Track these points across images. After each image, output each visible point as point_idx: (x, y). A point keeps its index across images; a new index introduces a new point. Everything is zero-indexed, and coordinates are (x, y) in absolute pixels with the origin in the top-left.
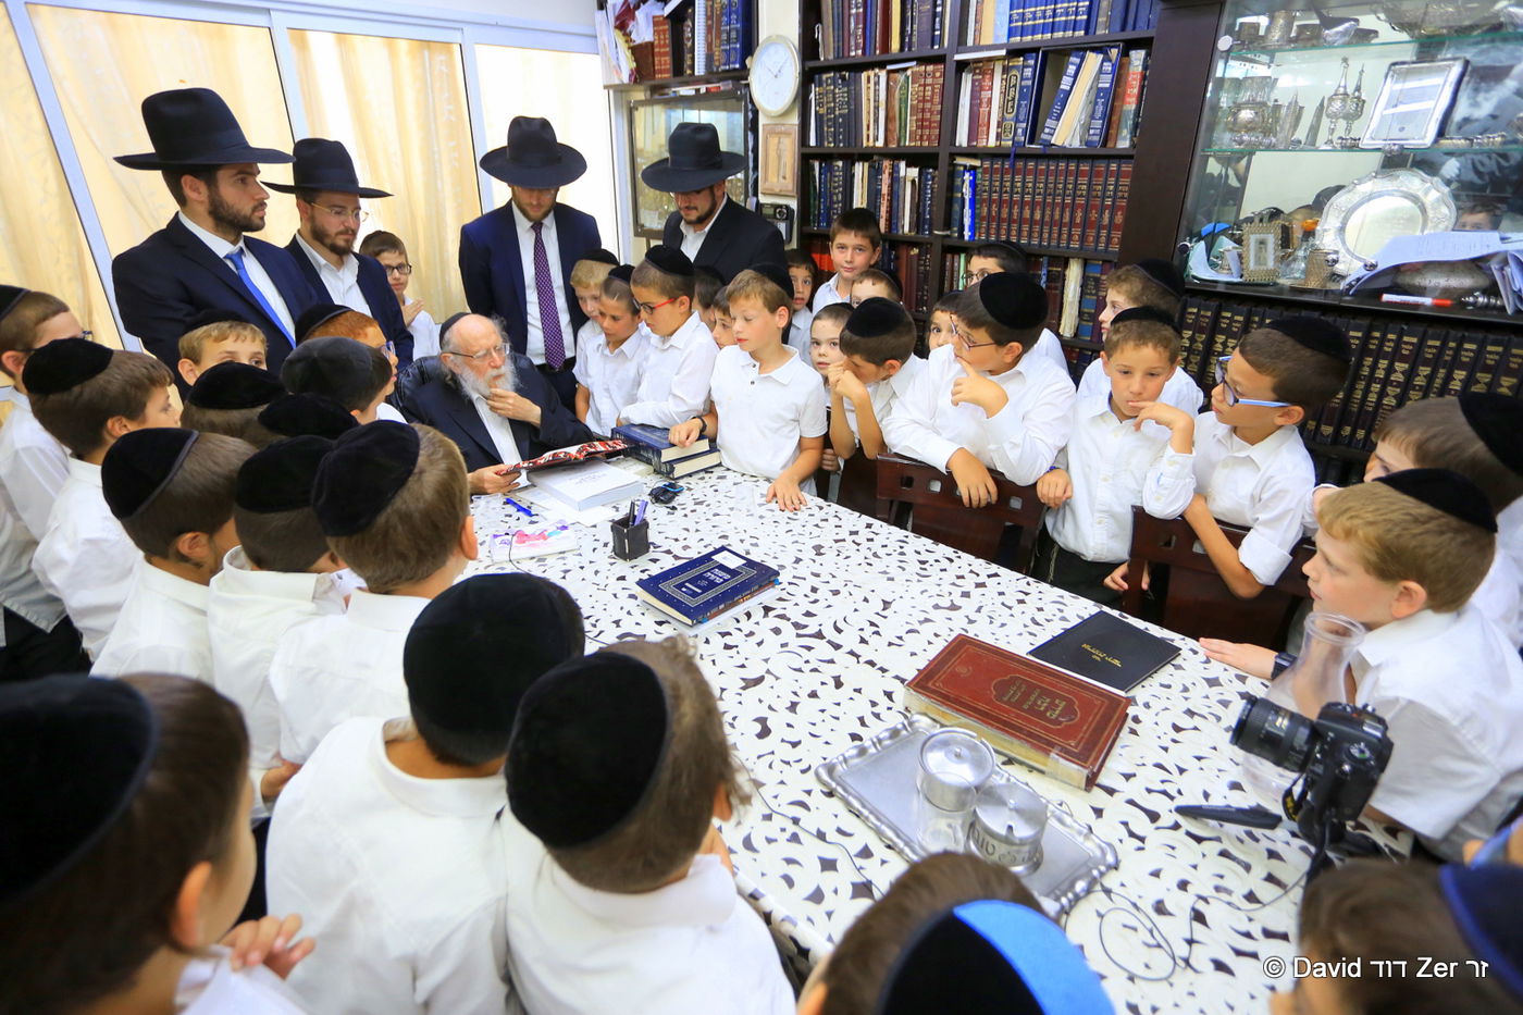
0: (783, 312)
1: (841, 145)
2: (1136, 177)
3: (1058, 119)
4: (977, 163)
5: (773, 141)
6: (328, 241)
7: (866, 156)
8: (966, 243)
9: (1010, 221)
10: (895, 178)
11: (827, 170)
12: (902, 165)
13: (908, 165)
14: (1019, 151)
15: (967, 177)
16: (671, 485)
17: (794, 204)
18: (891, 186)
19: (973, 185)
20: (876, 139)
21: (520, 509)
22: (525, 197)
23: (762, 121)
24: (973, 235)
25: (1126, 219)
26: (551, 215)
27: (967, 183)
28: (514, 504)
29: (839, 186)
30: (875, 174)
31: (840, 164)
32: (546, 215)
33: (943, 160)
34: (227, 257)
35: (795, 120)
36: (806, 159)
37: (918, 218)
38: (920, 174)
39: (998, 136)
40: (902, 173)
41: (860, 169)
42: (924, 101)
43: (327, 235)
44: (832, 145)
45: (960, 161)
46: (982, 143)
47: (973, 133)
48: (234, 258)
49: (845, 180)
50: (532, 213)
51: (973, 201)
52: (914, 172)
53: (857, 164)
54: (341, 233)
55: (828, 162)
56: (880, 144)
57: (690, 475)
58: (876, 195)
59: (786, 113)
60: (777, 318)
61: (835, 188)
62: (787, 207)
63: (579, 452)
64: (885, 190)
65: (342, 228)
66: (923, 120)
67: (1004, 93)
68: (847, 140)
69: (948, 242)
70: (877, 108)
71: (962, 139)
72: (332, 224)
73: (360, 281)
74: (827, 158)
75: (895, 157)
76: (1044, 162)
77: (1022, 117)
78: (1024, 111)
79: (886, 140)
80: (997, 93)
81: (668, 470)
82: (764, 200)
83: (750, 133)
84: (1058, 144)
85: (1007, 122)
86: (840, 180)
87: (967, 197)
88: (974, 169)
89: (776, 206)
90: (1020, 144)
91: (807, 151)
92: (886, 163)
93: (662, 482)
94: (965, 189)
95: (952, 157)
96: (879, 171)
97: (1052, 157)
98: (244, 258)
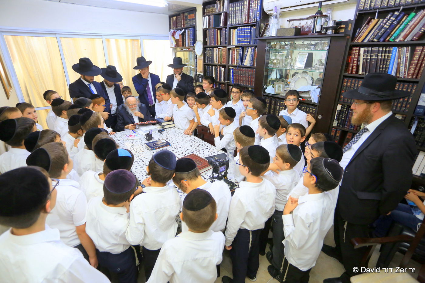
2: (256, 72)
3: (245, 60)
4: (233, 68)
5: (199, 61)
7: (215, 65)
9: (239, 80)
10: (220, 70)
11: (209, 68)
12: (221, 67)
13: (222, 68)
14: (239, 66)
15: (232, 70)
16: (163, 130)
17: (202, 74)
18: (219, 71)
19: (233, 72)
20: (216, 62)
21: (134, 132)
23: (197, 57)
24: (233, 82)
25: (255, 80)
27: (232, 72)
28: (133, 131)
30: (216, 69)
31: (211, 66)
33: (227, 67)
34: (88, 85)
35: (202, 57)
36: (205, 65)
37: (224, 78)
38: (224, 69)
39: (236, 63)
40: (221, 69)
41: (214, 68)
42: (224, 55)
44: (209, 63)
45: (230, 67)
46: (234, 64)
47: (232, 62)
49: (212, 70)
51: (233, 75)
52: (223, 69)
57: (168, 128)
59: (201, 56)
62: (201, 75)
63: (147, 122)
64: (218, 72)
66: (224, 59)
67: (237, 54)
68: (212, 63)
69: (229, 84)
70: (216, 56)
71: (230, 63)
73: (114, 90)
74: (209, 65)
76: (244, 68)
77: (240, 59)
78: (240, 58)
79: (218, 63)
80: (236, 54)
81: (163, 127)
82: (198, 73)
83: (195, 59)
84: (245, 65)
85: (237, 60)
86: (211, 70)
87: (232, 75)
88: (233, 69)
89: (199, 75)
90: (240, 65)
91: (205, 63)
92: (218, 67)
93: (161, 129)
94: (231, 73)
95: (229, 66)
96: (217, 68)
97: (244, 67)
98: (91, 85)
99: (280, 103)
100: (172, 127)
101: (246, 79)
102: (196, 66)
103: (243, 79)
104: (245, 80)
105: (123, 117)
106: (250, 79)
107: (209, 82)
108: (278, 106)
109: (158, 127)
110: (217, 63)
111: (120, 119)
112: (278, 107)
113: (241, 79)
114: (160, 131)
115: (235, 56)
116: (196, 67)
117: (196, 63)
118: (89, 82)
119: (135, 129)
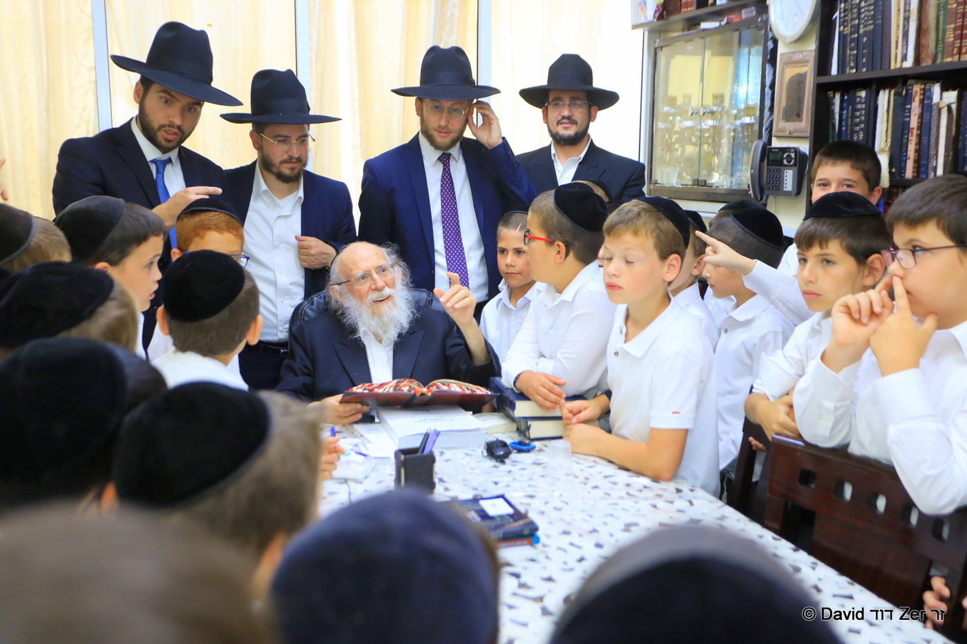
0: (674, 262)
1: (864, 70)
5: (789, 72)
6: (275, 170)
7: (898, 81)
10: (927, 107)
12: (937, 88)
13: (944, 88)
16: (518, 444)
18: (921, 117)
20: (905, 56)
22: (435, 121)
26: (458, 145)
29: (861, 122)
31: (863, 94)
32: (452, 144)
34: (154, 161)
35: (812, 45)
36: (823, 93)
37: (954, 156)
38: (959, 97)
42: (965, 3)
43: (273, 165)
44: (854, 71)
48: (158, 163)
49: (868, 115)
50: (440, 139)
53: (881, 93)
54: (285, 162)
55: (851, 92)
56: (909, 63)
58: (903, 130)
59: (803, 38)
60: (666, 269)
61: (857, 125)
62: (796, 151)
64: (914, 124)
65: (286, 157)
66: (961, 27)
68: (871, 66)
70: (907, 19)
72: (278, 153)
75: (928, 78)
79: (918, 60)
81: (522, 427)
82: (776, 143)
83: (768, 67)
86: (861, 115)
89: (783, 150)
92: (917, 88)
93: (510, 438)
96: (908, 99)
98: (168, 167)
102: (768, 103)
105: (313, 362)
109: (493, 426)
111: (297, 365)
114: (497, 451)
116: (767, 113)
117: (772, 86)
118: (164, 150)
119: (357, 422)
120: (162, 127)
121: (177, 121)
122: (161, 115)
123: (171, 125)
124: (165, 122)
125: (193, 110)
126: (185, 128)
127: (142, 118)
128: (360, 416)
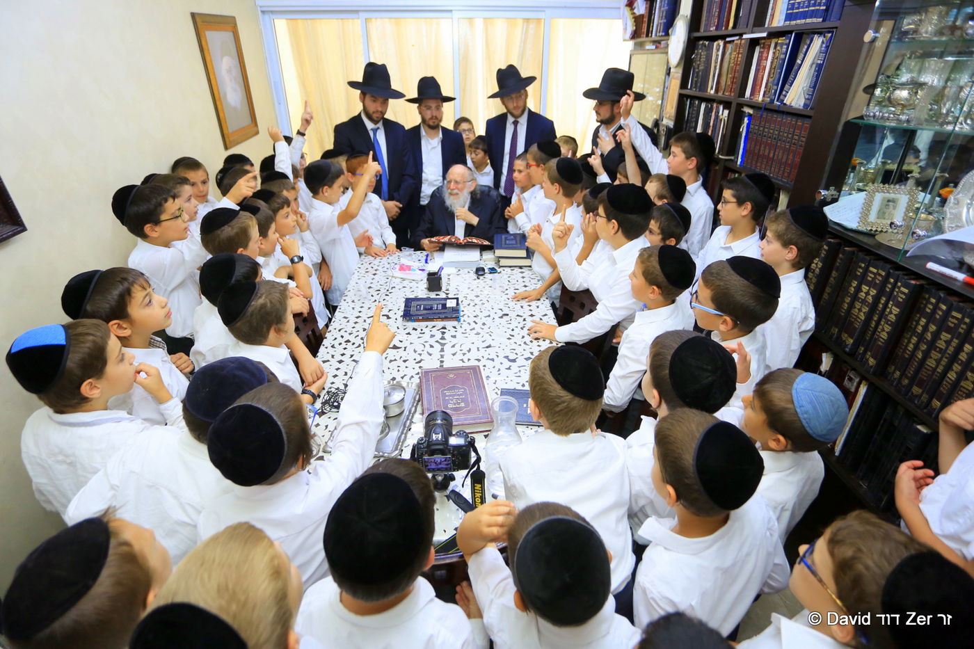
1: (698, 90)
2: (811, 132)
3: (791, 86)
4: (751, 111)
5: (672, 83)
6: (429, 125)
8: (738, 168)
10: (717, 116)
11: (692, 106)
12: (721, 108)
13: (724, 108)
14: (768, 107)
15: (746, 120)
17: (671, 124)
18: (714, 121)
19: (748, 125)
20: (713, 88)
21: (426, 259)
23: (671, 69)
24: (742, 162)
25: (801, 162)
27: (745, 124)
29: (694, 117)
30: (708, 113)
31: (697, 103)
33: (734, 107)
35: (681, 71)
36: (682, 98)
37: (723, 145)
39: (764, 95)
40: (720, 113)
41: (703, 106)
42: (737, 64)
43: (426, 120)
44: (695, 92)
45: (745, 109)
46: (756, 99)
47: (752, 93)
48: (373, 130)
49: (696, 114)
50: (516, 112)
51: (746, 137)
52: (726, 113)
53: (703, 104)
54: (431, 119)
58: (707, 126)
59: (678, 66)
61: (692, 118)
64: (711, 124)
65: (431, 116)
66: (734, 78)
67: (772, 63)
68: (701, 90)
69: (731, 165)
70: (715, 66)
71: (748, 94)
72: (427, 115)
74: (693, 98)
75: (720, 102)
76: (780, 115)
77: (776, 82)
78: (777, 76)
79: (717, 91)
80: (768, 60)
83: (667, 77)
84: (788, 103)
85: (769, 84)
87: (744, 135)
88: (750, 116)
90: (772, 101)
91: (685, 92)
92: (715, 105)
93: (491, 265)
94: (743, 129)
95: (740, 106)
96: (711, 110)
97: (783, 113)
98: (379, 131)
99: (866, 270)
100: (521, 267)
101: (780, 157)
103: (771, 155)
104: (775, 158)
106: (791, 157)
107: (685, 152)
108: (856, 278)
109: (488, 258)
110: (712, 92)
112: (855, 284)
113: (766, 153)
114: (479, 272)
115: (765, 67)
118: (376, 122)
119: (437, 251)
120: (374, 112)
121: (380, 109)
122: (372, 107)
123: (377, 111)
124: (375, 110)
125: (385, 103)
126: (384, 111)
127: (365, 109)
128: (438, 248)
